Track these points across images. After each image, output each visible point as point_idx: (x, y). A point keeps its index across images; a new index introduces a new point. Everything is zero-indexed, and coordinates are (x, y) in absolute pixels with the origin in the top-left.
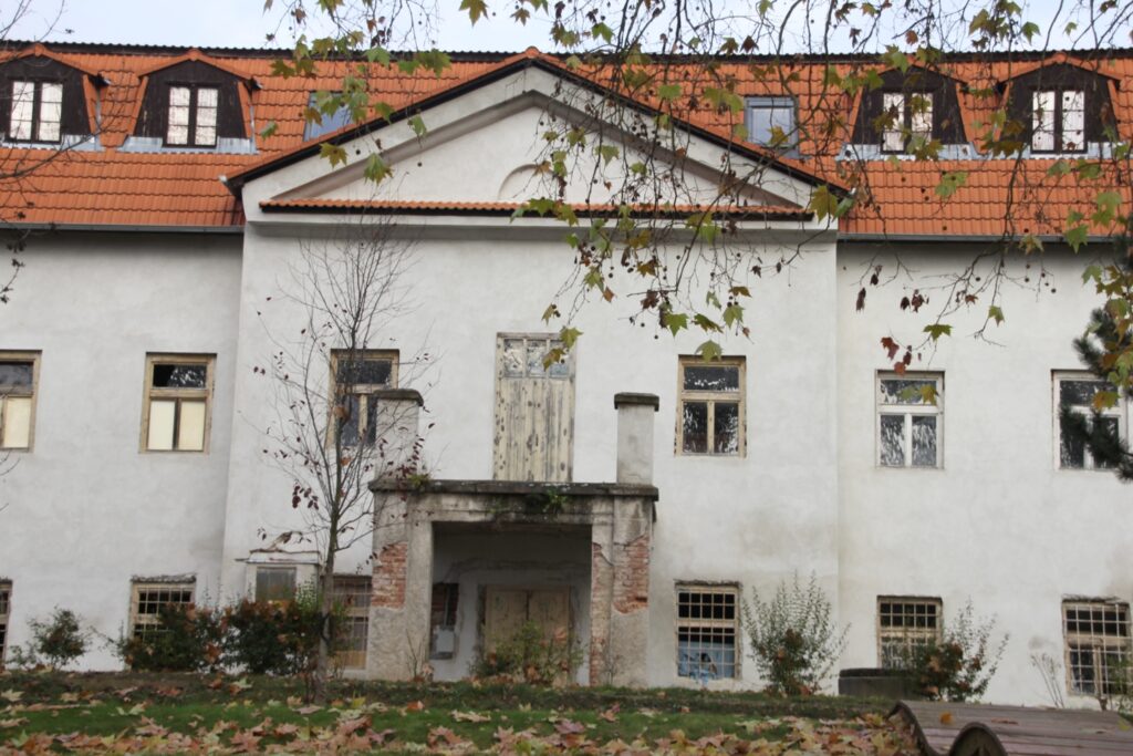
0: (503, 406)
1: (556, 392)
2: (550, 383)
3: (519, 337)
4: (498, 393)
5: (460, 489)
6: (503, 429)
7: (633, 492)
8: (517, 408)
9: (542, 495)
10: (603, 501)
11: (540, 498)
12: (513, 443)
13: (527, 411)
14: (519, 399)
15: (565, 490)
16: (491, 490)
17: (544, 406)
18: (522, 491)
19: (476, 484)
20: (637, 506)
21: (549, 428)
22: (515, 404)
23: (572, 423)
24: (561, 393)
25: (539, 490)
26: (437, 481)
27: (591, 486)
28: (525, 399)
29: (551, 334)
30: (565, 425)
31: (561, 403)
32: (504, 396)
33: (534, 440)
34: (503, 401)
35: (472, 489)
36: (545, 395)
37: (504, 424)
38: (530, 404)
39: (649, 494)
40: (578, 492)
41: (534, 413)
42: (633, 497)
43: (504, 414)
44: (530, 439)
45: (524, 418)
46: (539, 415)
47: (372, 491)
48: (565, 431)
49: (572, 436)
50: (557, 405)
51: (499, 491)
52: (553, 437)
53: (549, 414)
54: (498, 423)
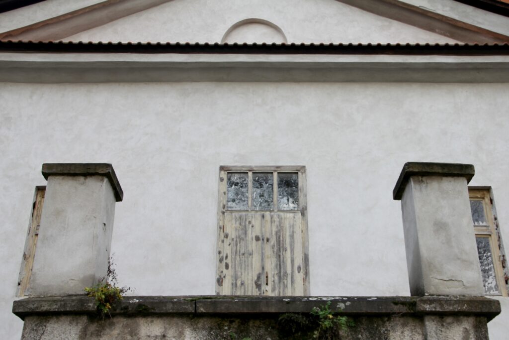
0: (227, 241)
1: (287, 224)
2: (279, 216)
3: (244, 170)
4: (222, 228)
6: (227, 267)
7: (457, 308)
8: (243, 243)
9: (306, 315)
10: (404, 325)
12: (239, 283)
13: (254, 246)
14: (246, 233)
15: (342, 306)
16: (222, 309)
17: (273, 241)
18: (273, 310)
19: (195, 301)
20: (466, 331)
21: (280, 265)
22: (240, 239)
23: (306, 259)
24: (292, 226)
25: (300, 308)
27: (381, 300)
28: (251, 234)
29: (278, 167)
30: (299, 261)
31: (292, 236)
32: (228, 230)
33: (263, 278)
34: (226, 236)
35: (190, 309)
36: (274, 229)
37: (229, 261)
38: (257, 239)
39: (485, 310)
40: (364, 310)
41: (262, 249)
42: (457, 315)
43: (227, 250)
44: (259, 278)
45: (251, 254)
46: (268, 250)
48: (299, 268)
49: (307, 273)
50: (288, 240)
51: (234, 309)
52: (286, 273)
53: (280, 249)
54: (221, 261)
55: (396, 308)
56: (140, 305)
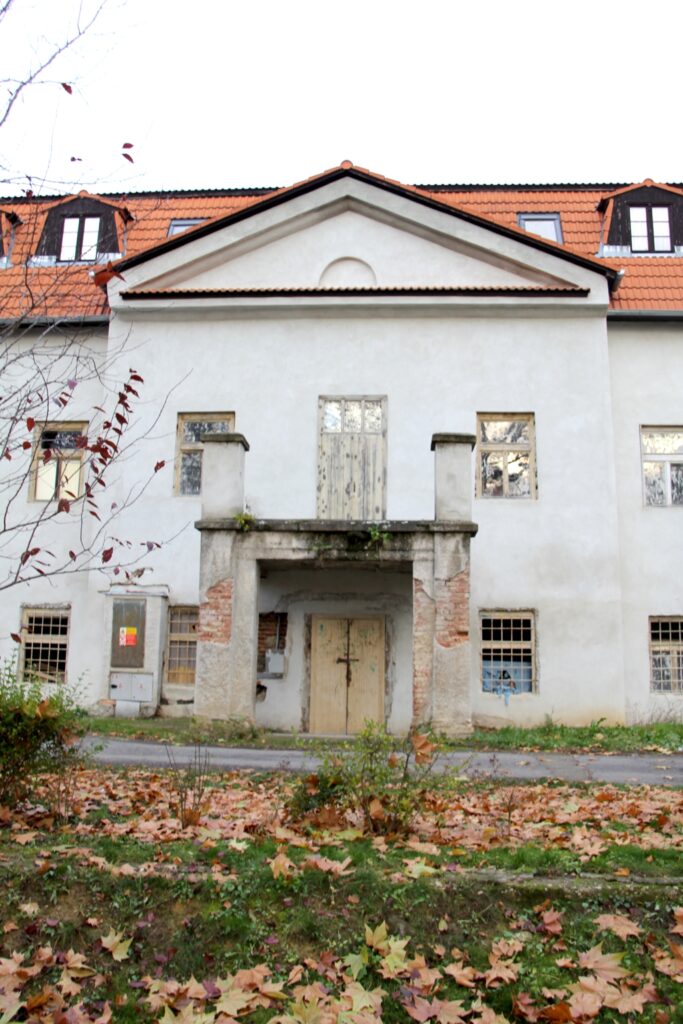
0: (325, 458)
1: (371, 445)
2: (365, 438)
3: (338, 398)
4: (320, 447)
5: (283, 527)
6: (324, 477)
7: (453, 529)
8: (336, 460)
9: (364, 532)
10: (423, 538)
11: (362, 536)
12: (333, 490)
13: (345, 461)
14: (339, 451)
15: (385, 527)
16: (314, 528)
17: (360, 458)
18: (344, 529)
19: (298, 523)
20: (458, 542)
21: (364, 477)
22: (335, 455)
23: (385, 472)
24: (375, 446)
25: (360, 528)
26: (260, 520)
27: (411, 523)
28: (343, 452)
29: (365, 396)
30: (379, 473)
31: (375, 454)
32: (325, 449)
33: (352, 487)
34: (324, 454)
35: (295, 528)
36: (361, 449)
37: (326, 473)
38: (348, 456)
39: (469, 530)
40: (399, 529)
41: (351, 464)
42: (454, 533)
43: (325, 465)
44: (348, 486)
45: (343, 468)
46: (356, 465)
47: (200, 529)
48: (379, 480)
49: (385, 483)
50: (371, 457)
51: (321, 529)
52: (369, 484)
53: (365, 464)
54: (320, 473)
55: (418, 529)
56: (265, 526)
